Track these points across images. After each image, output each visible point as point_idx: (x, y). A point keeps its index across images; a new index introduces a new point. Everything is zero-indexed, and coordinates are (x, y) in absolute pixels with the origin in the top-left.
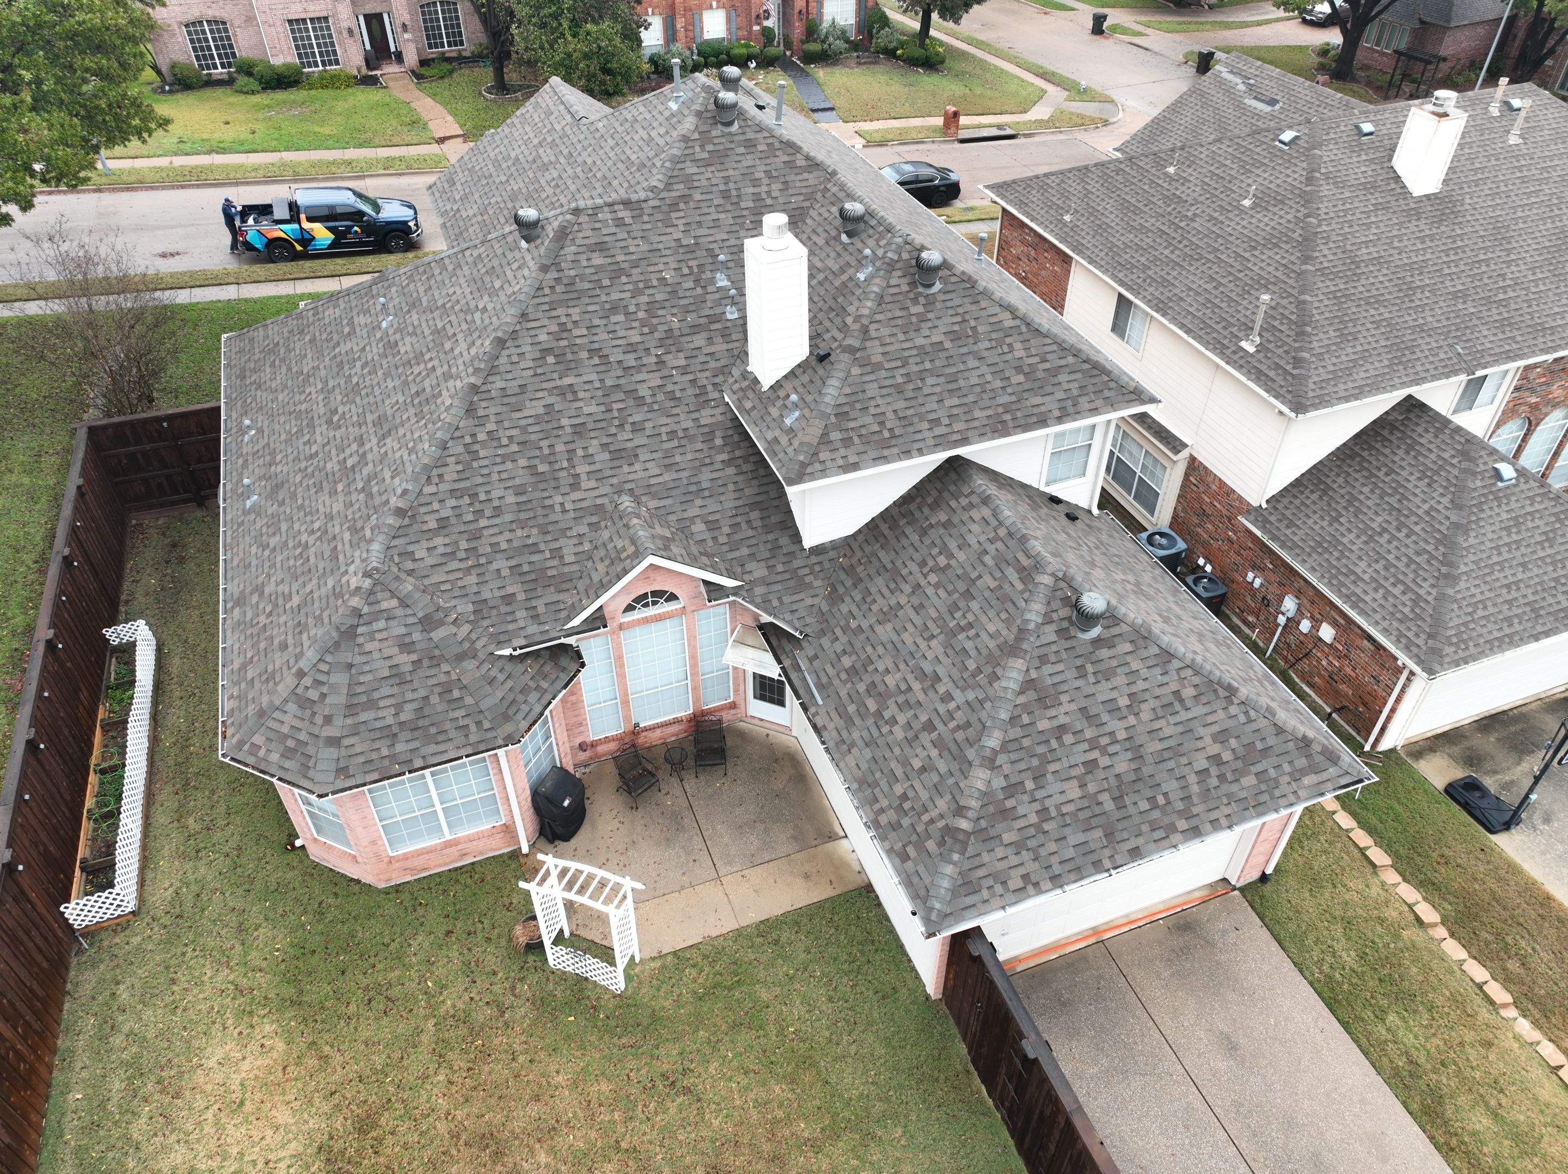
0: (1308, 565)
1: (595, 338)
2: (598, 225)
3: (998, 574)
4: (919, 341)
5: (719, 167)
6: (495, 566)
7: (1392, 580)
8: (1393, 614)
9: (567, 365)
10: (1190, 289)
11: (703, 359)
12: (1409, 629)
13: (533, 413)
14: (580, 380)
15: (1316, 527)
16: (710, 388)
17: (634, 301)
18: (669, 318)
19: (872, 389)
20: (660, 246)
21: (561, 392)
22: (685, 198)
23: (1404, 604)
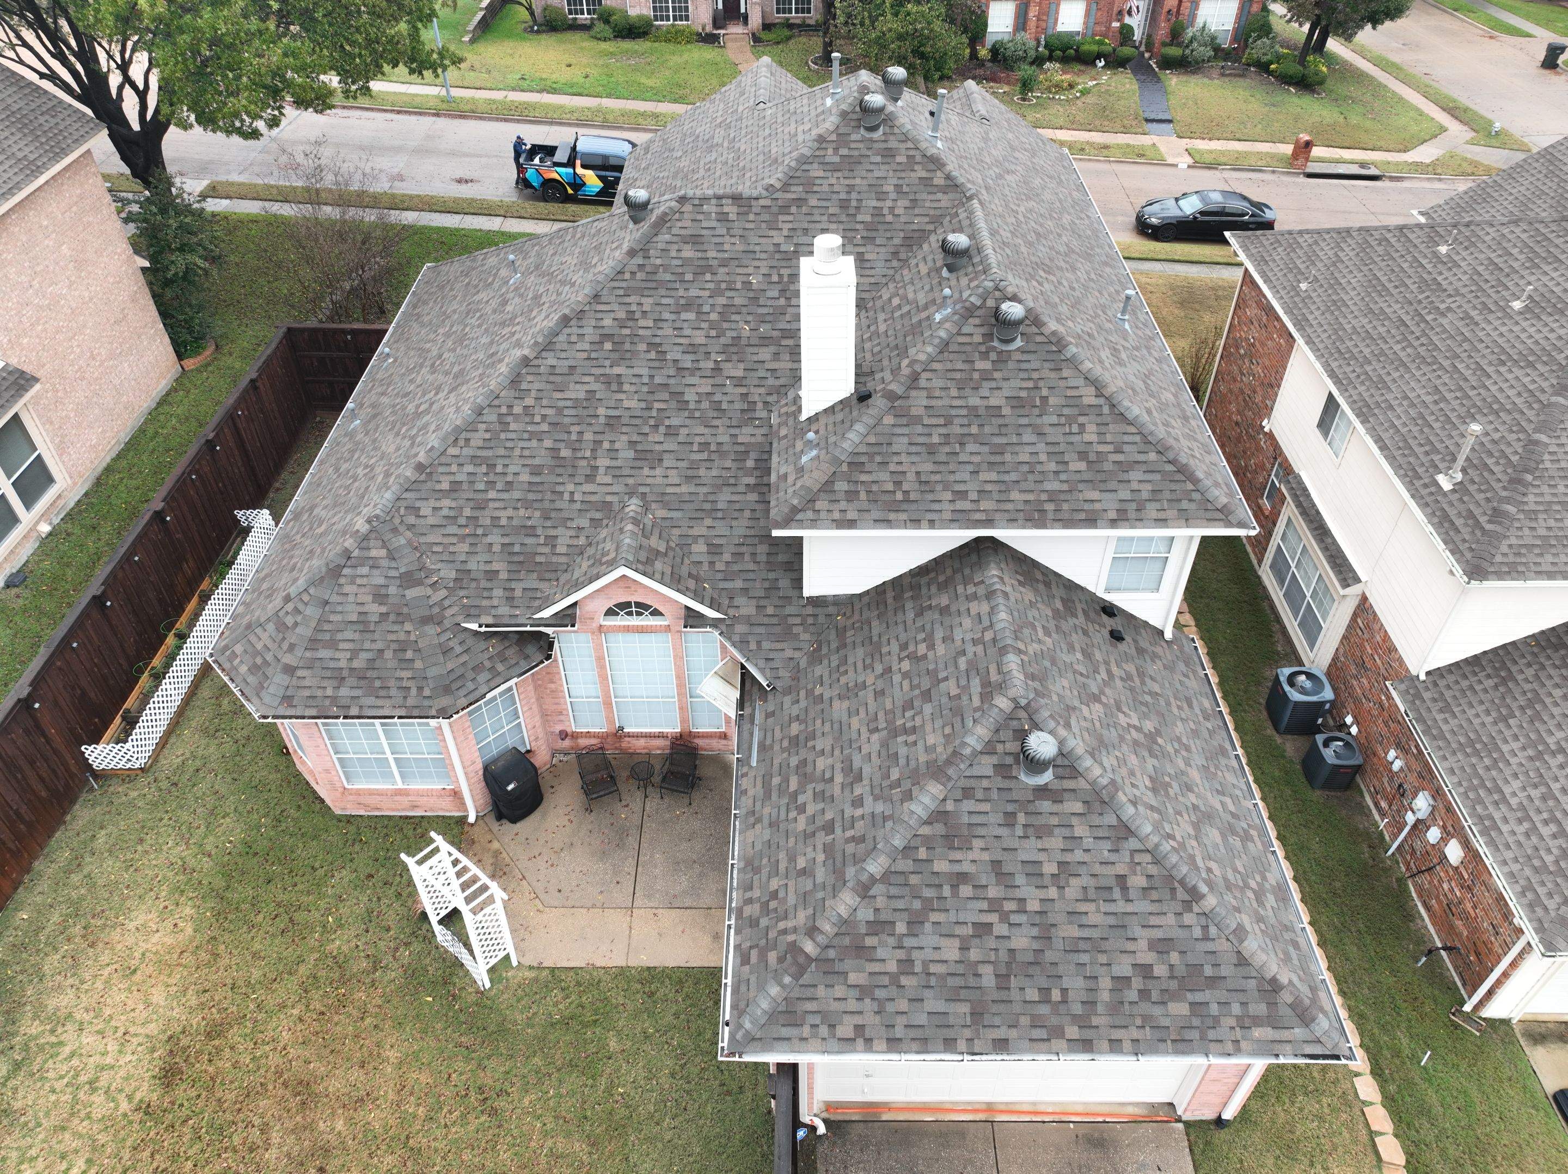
0: (1447, 764)
1: (659, 332)
2: (700, 217)
3: (963, 682)
4: (974, 401)
5: (846, 174)
6: (489, 539)
7: (1545, 815)
8: (1529, 858)
9: (622, 354)
10: (1406, 397)
11: (762, 373)
12: (1543, 884)
13: (573, 396)
14: (631, 371)
15: (1476, 722)
16: (760, 406)
17: (711, 301)
18: (741, 324)
19: (900, 444)
20: (757, 248)
21: (608, 381)
22: (800, 202)
23: (1549, 851)
